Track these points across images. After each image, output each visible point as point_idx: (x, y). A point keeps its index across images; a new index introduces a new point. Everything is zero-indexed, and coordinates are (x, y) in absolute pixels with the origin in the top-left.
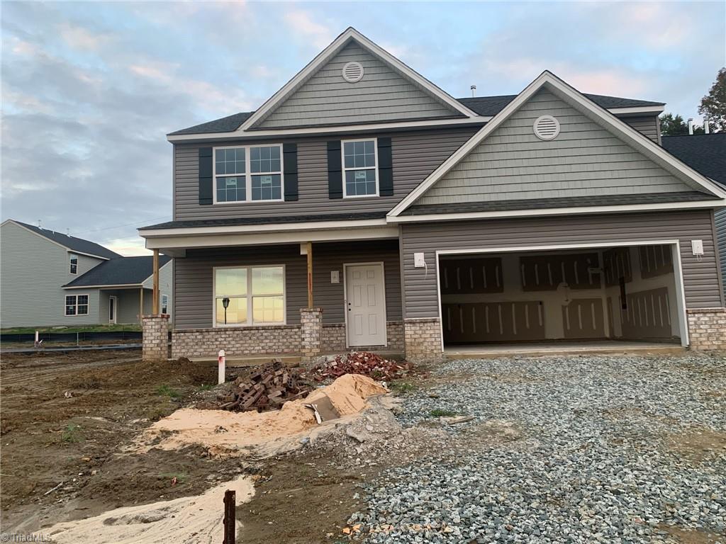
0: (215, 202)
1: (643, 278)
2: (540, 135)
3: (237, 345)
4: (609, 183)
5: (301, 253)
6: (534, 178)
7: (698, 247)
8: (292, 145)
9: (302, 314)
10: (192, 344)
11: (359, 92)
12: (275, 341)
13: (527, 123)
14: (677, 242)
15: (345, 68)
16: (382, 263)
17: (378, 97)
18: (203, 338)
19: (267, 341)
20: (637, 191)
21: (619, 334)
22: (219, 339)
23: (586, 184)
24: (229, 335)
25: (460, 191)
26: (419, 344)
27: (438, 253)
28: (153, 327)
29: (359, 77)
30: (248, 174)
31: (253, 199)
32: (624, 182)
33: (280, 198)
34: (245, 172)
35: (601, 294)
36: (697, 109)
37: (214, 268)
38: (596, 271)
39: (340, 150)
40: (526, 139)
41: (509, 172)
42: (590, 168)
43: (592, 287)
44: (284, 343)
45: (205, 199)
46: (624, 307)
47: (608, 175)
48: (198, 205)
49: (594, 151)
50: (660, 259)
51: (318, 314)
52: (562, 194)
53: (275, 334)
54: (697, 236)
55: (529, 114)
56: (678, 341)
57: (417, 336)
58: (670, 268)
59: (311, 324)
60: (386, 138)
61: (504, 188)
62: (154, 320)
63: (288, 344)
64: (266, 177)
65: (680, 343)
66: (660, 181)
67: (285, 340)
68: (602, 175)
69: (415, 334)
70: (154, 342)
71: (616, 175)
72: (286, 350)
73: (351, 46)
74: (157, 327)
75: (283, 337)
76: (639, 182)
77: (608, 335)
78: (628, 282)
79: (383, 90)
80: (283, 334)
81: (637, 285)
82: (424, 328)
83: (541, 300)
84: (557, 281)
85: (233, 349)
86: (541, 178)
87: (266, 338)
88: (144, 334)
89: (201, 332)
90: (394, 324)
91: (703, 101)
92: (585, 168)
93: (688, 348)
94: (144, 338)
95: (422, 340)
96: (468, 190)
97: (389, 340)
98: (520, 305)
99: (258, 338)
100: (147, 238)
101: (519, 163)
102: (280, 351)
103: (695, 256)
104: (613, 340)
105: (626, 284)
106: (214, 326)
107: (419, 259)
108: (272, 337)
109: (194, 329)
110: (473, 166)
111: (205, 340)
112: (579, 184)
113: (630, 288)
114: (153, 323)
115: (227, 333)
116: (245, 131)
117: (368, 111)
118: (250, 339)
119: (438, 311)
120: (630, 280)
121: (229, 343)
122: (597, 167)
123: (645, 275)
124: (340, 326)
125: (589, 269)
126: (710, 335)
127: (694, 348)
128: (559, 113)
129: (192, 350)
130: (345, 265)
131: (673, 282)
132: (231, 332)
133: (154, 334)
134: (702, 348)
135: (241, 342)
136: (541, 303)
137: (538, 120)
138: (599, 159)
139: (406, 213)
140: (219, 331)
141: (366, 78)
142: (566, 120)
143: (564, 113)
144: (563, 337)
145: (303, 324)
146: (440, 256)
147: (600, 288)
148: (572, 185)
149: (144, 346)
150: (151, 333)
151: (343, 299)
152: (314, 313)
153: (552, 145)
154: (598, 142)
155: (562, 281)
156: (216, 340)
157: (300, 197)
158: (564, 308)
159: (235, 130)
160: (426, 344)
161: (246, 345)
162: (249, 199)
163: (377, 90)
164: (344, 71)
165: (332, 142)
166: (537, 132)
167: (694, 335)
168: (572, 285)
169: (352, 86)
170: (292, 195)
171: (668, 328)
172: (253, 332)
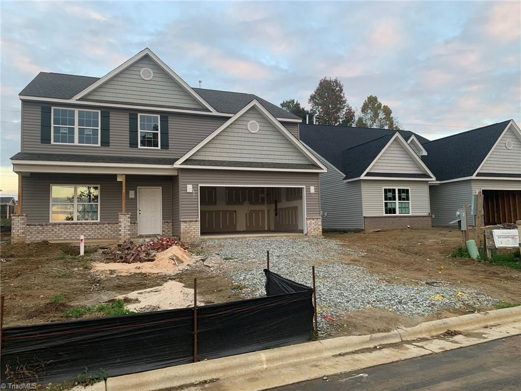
0: (52, 142)
1: (287, 201)
2: (250, 130)
3: (67, 234)
4: (279, 157)
5: (118, 180)
6: (247, 151)
7: (312, 190)
8: (106, 113)
9: (120, 216)
10: (34, 233)
11: (150, 86)
12: (92, 231)
13: (244, 123)
14: (304, 187)
15: (142, 71)
16: (161, 187)
17: (162, 91)
18: (43, 229)
19: (88, 231)
20: (290, 162)
21: (272, 228)
22: (55, 230)
23: (270, 157)
24: (61, 227)
25: (211, 154)
26: (188, 233)
27: (200, 185)
28: (20, 222)
29: (150, 78)
30: (76, 127)
31: (79, 143)
32: (285, 157)
33: (98, 144)
34: (74, 125)
35: (264, 208)
36: (308, 101)
37: (51, 185)
38: (263, 195)
39: (137, 119)
40: (244, 131)
41: (235, 147)
42: (271, 149)
43: (260, 204)
44: (98, 233)
45: (46, 139)
46: (276, 215)
47: (279, 153)
48: (40, 144)
49: (274, 141)
50: (296, 194)
51: (129, 216)
52: (259, 161)
53: (93, 227)
54: (312, 185)
55: (246, 119)
56: (302, 231)
57: (186, 229)
58: (301, 198)
59: (125, 222)
60: (165, 116)
61: (233, 155)
62: (20, 217)
63: (101, 233)
64: (89, 129)
65: (303, 233)
66: (299, 158)
67: (99, 231)
68: (276, 153)
69: (186, 227)
70: (20, 231)
71: (282, 153)
72: (100, 237)
73: (146, 59)
74: (22, 222)
75: (98, 229)
76: (291, 158)
77: (266, 229)
78: (279, 202)
79: (164, 88)
80: (98, 227)
81: (283, 204)
82: (191, 225)
83: (235, 210)
84: (244, 200)
85: (64, 236)
86: (249, 152)
87: (87, 229)
88: (12, 226)
89: (42, 225)
90: (167, 222)
91: (311, 96)
92: (269, 149)
93: (306, 235)
94: (12, 229)
95: (189, 231)
96: (215, 154)
97: (163, 231)
98: (225, 212)
99: (81, 230)
100: (14, 164)
101: (239, 143)
102: (96, 237)
103: (311, 194)
104: (269, 231)
105: (278, 204)
106: (50, 222)
107: (190, 188)
108: (91, 229)
109: (37, 224)
110: (218, 142)
111: (44, 230)
112: (266, 157)
113: (279, 206)
114: (20, 219)
115: (60, 226)
116: (77, 100)
117: (155, 99)
118: (76, 230)
119: (198, 216)
120: (280, 201)
121: (62, 232)
122: (274, 149)
123: (288, 200)
124: (134, 223)
125: (260, 194)
126: (315, 229)
127: (308, 234)
128: (259, 120)
129: (35, 237)
130: (138, 187)
131: (302, 204)
132: (63, 226)
133: (20, 226)
134: (312, 234)
135: (70, 232)
136: (235, 211)
137: (250, 123)
138: (275, 145)
139: (185, 163)
140: (55, 224)
141: (154, 79)
142: (262, 124)
143: (262, 120)
144: (245, 230)
145: (120, 222)
146: (200, 187)
147: (264, 204)
148: (263, 156)
149: (12, 233)
150: (18, 226)
151: (137, 207)
152: (127, 216)
153: (255, 136)
154: (275, 137)
155: (246, 200)
156: (52, 231)
157: (110, 144)
158: (246, 214)
159: (69, 99)
160: (191, 233)
161: (73, 234)
162: (76, 143)
163: (161, 87)
164: (141, 72)
165: (133, 115)
166: (249, 129)
167: (309, 229)
168: (251, 203)
169: (146, 82)
170: (105, 142)
171: (297, 226)
172: (78, 226)
